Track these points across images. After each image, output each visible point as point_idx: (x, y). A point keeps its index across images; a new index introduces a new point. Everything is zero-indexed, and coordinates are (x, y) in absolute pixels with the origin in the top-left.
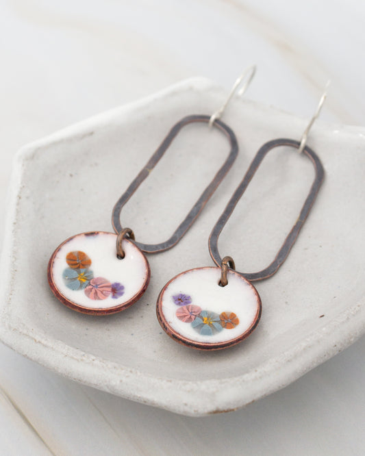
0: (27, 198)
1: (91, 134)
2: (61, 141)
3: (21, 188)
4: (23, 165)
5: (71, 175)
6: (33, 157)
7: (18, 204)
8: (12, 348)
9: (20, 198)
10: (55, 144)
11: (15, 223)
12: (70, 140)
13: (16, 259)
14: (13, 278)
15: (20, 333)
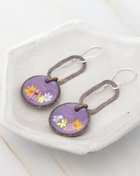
0: (11, 69)
1: (35, 43)
2: (23, 46)
3: (8, 66)
4: (8, 56)
5: (27, 60)
6: (12, 53)
7: (7, 72)
8: (8, 130)
9: (8, 69)
10: (21, 47)
11: (6, 80)
12: (26, 46)
13: (7, 94)
14: (7, 102)
15: (11, 123)
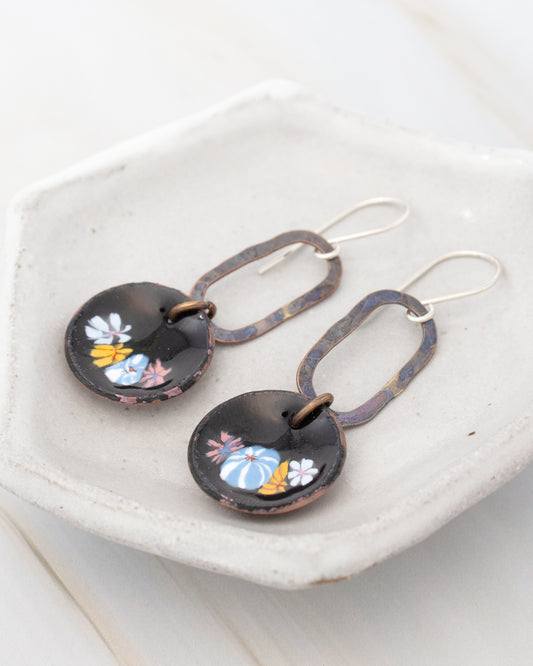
0: (30, 266)
1: (123, 168)
2: (78, 181)
3: (20, 253)
4: (22, 218)
5: (94, 231)
6: (36, 205)
7: (16, 276)
8: (14, 493)
9: (19, 267)
10: (69, 185)
11: (12, 305)
12: (91, 179)
13: (16, 358)
14: (12, 388)
15: (26, 470)
